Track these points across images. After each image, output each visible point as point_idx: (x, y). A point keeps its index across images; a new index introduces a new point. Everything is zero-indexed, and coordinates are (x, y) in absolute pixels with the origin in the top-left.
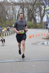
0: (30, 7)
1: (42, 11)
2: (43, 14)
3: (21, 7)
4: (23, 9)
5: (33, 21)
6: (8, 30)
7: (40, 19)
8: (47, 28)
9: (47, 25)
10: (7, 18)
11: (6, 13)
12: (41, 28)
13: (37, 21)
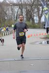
0: (29, 8)
1: (40, 12)
2: (41, 15)
3: (20, 8)
4: (22, 10)
5: (31, 21)
6: (7, 30)
7: (38, 19)
8: (44, 28)
9: (45, 25)
10: (6, 18)
11: (5, 13)
12: (39, 28)
13: (35, 21)
